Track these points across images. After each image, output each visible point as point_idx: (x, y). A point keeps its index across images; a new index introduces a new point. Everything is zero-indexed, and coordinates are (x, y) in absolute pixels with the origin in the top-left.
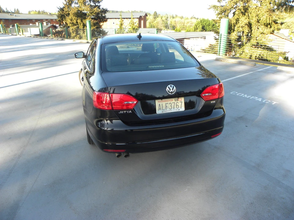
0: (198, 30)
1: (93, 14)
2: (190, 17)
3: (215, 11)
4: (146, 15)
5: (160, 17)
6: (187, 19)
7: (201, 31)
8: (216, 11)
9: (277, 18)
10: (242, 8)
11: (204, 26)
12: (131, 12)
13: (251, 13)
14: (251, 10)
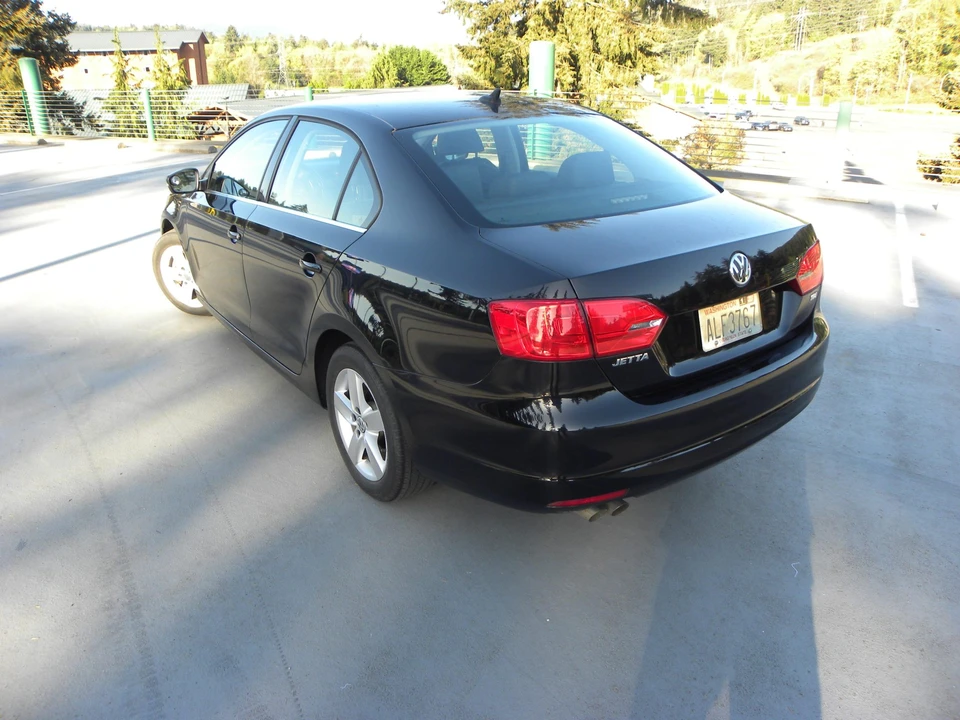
0: (387, 83)
1: (15, 34)
2: (349, 42)
3: (462, 18)
4: (203, 39)
5: (249, 45)
6: (342, 47)
7: (397, 85)
8: (467, 19)
9: (649, 40)
10: (547, 8)
11: (404, 69)
12: (140, 29)
13: (571, 25)
14: (571, 17)
